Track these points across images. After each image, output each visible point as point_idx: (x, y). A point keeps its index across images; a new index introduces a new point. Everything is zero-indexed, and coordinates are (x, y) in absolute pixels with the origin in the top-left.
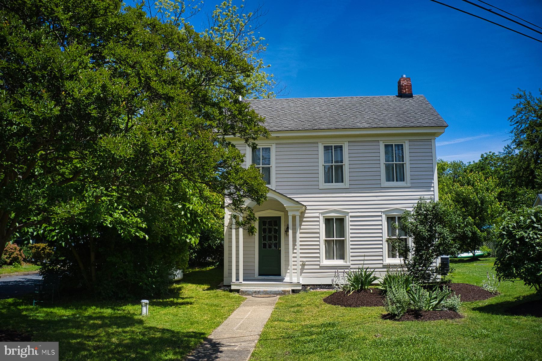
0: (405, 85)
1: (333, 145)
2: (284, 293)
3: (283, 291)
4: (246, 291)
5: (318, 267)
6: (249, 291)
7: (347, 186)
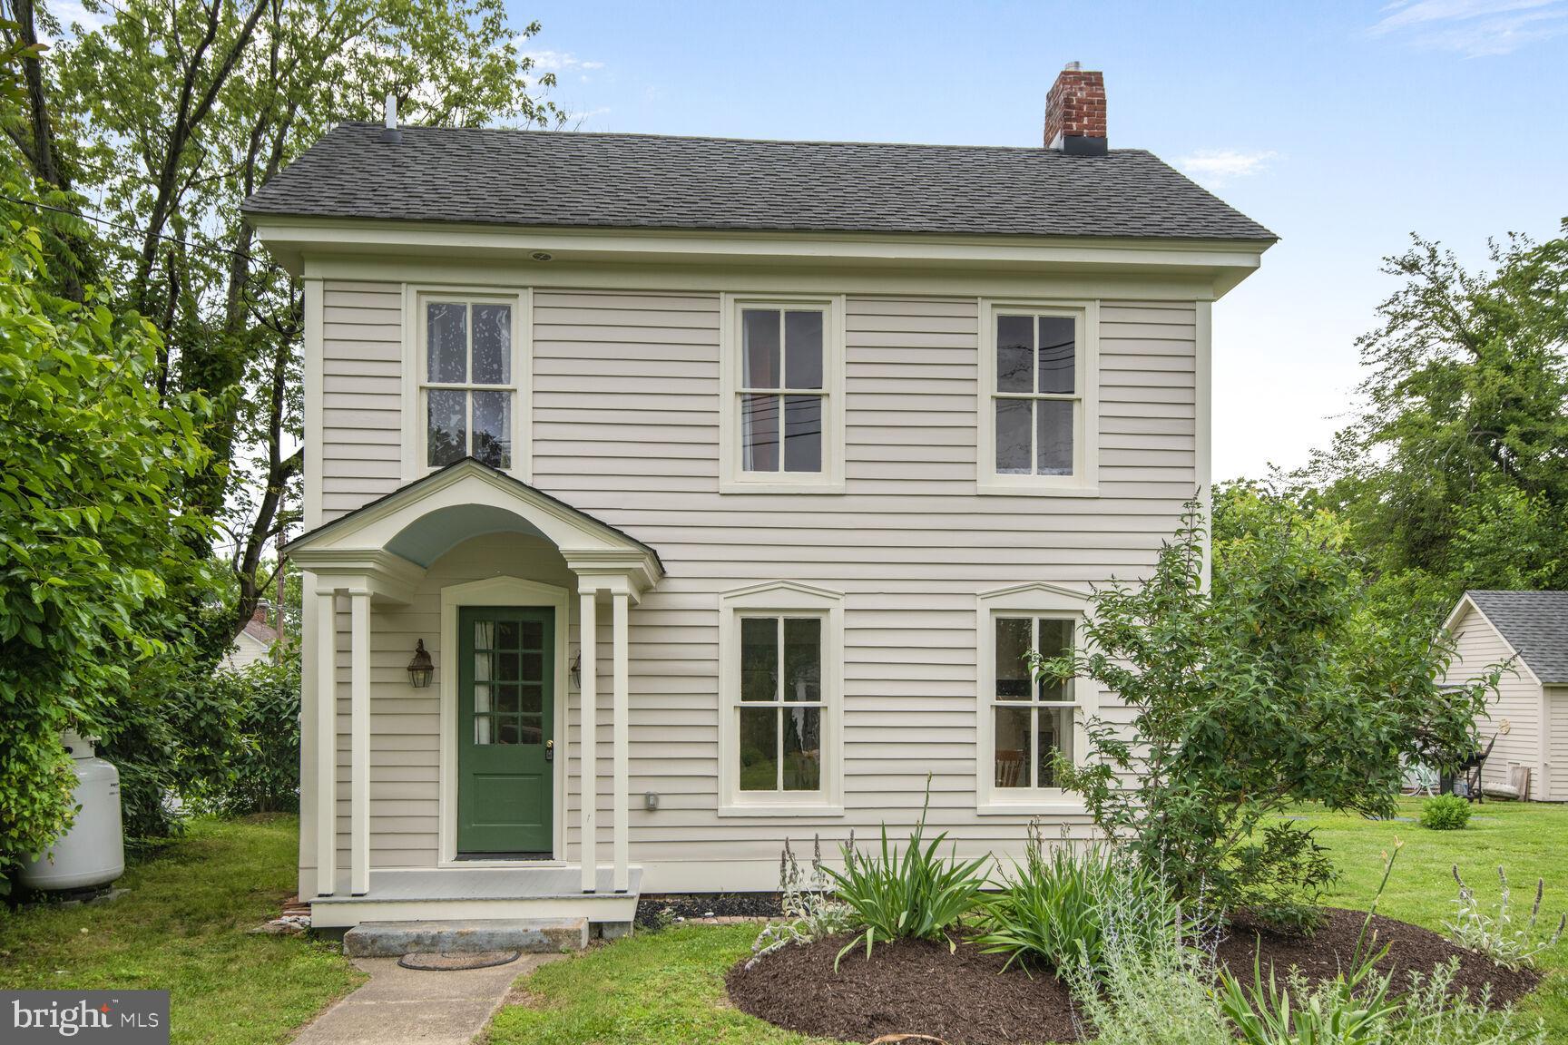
0: (1079, 101)
1: (783, 308)
2: (550, 942)
3: (546, 933)
4: (374, 940)
5: (708, 818)
6: (389, 937)
7: (838, 485)
